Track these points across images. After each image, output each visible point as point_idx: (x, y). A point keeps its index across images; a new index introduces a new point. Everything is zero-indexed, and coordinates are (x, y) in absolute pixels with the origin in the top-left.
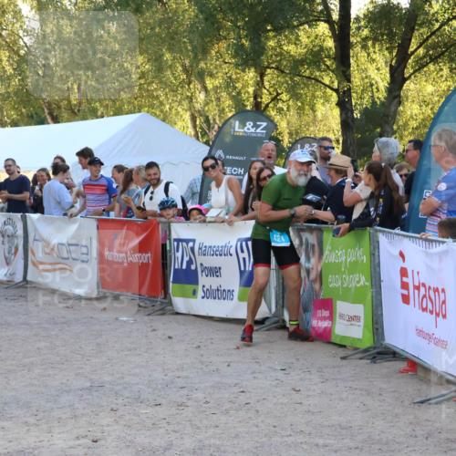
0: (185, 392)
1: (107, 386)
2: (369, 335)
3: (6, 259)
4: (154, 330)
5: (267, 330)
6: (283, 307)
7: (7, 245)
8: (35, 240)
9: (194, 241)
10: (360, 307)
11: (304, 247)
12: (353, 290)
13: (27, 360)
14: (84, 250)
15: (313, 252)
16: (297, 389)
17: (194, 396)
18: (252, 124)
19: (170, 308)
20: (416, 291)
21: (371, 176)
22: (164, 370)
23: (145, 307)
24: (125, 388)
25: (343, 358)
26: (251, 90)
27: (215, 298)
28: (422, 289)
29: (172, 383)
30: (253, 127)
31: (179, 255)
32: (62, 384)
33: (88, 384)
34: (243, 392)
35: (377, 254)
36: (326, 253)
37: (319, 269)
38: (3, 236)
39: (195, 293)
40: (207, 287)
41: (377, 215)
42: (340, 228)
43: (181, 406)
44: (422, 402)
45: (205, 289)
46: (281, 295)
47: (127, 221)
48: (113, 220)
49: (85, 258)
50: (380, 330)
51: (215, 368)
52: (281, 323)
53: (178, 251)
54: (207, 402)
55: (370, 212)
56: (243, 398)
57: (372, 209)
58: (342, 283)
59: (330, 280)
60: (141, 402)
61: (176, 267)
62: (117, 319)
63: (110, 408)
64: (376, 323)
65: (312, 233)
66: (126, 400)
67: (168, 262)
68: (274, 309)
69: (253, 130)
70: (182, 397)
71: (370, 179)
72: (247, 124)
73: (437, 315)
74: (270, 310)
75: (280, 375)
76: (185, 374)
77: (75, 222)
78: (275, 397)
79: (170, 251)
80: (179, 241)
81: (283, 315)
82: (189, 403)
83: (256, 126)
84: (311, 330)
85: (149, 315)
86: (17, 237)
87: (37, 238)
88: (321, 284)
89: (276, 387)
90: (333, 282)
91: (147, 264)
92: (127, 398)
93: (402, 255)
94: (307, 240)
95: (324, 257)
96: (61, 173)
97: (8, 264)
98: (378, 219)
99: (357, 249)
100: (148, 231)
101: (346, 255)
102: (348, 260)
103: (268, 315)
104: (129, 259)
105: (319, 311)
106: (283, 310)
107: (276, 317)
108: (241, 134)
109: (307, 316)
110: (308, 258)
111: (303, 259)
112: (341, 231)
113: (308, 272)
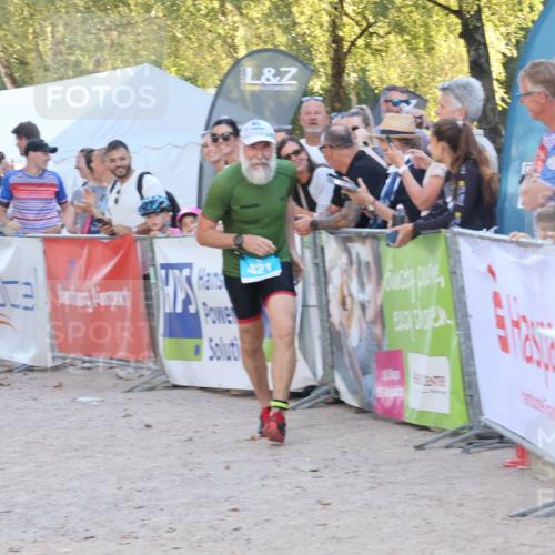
0: (141, 514)
1: (17, 511)
2: (460, 408)
4: (128, 415)
6: (332, 367)
9: (189, 265)
10: (443, 361)
11: (355, 266)
12: (429, 336)
14: (27, 290)
15: (369, 274)
16: (326, 502)
17: (154, 520)
18: (273, 71)
19: (163, 378)
20: (516, 330)
21: (444, 144)
22: (119, 479)
23: (127, 379)
24: (46, 512)
25: (419, 447)
27: (229, 358)
28: (523, 325)
29: (127, 500)
30: (275, 76)
31: (170, 290)
34: (235, 510)
35: (458, 272)
36: (387, 275)
37: (379, 302)
39: (197, 350)
40: (216, 341)
41: (457, 208)
42: (397, 233)
43: (126, 538)
44: (523, 515)
45: (213, 344)
46: (329, 349)
47: (87, 240)
48: (66, 239)
49: (29, 303)
50: (476, 398)
51: (202, 472)
52: (333, 395)
54: (171, 530)
55: (446, 204)
56: (233, 521)
57: (449, 199)
58: (415, 324)
59: (396, 320)
60: (63, 535)
61: (168, 311)
62: (74, 400)
63: (8, 547)
64: (470, 387)
65: (364, 243)
66: (40, 533)
67: (155, 302)
68: (320, 372)
69: (275, 81)
70: (131, 523)
71: (443, 150)
72: (266, 70)
73: (547, 367)
74: (314, 374)
75: (307, 479)
76: (151, 485)
77: (8, 245)
78: (285, 515)
79: (156, 284)
80: (167, 267)
81: (333, 381)
82: (142, 533)
83: (279, 74)
84: (375, 403)
85: (129, 391)
88: (383, 327)
89: (292, 498)
90: (400, 322)
91: (124, 308)
92: (43, 529)
93: (491, 271)
94: (358, 255)
95: (384, 283)
98: (458, 215)
99: (430, 265)
100: (120, 254)
101: (415, 277)
102: (420, 285)
103: (312, 383)
104: (96, 301)
105: (384, 372)
106: (333, 374)
107: (325, 385)
108: (257, 88)
109: (368, 380)
110: (362, 285)
111: (354, 286)
112: (400, 237)
113: (363, 307)
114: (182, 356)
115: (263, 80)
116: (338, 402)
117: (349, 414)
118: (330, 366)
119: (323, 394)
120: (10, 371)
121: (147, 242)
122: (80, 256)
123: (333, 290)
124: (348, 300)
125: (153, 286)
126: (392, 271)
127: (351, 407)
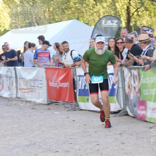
0: (71, 145)
1: (37, 144)
3: (9, 87)
4: (68, 118)
5: (119, 116)
6: (126, 105)
7: (9, 82)
8: (20, 78)
11: (133, 77)
12: (153, 97)
13: (6, 133)
14: (41, 82)
16: (123, 143)
17: (75, 147)
18: (110, 21)
19: (78, 107)
22: (65, 135)
23: (68, 108)
24: (45, 144)
25: (150, 128)
26: (125, 7)
29: (67, 141)
30: (111, 23)
31: (80, 83)
32: (17, 143)
33: (29, 143)
34: (98, 145)
36: (142, 79)
37: (139, 87)
38: (7, 77)
39: (88, 100)
42: (145, 67)
43: (67, 152)
46: (125, 100)
47: (57, 68)
48: (52, 68)
51: (89, 134)
52: (126, 113)
53: (80, 81)
54: (80, 150)
56: (97, 148)
58: (149, 93)
59: (144, 92)
60: (49, 151)
61: (80, 89)
63: (34, 154)
65: (135, 70)
67: (76, 86)
68: (122, 106)
69: (111, 24)
70: (69, 148)
75: (118, 136)
76: (74, 137)
77: (35, 70)
78: (112, 146)
79: (77, 81)
80: (80, 76)
81: (126, 109)
82: (72, 151)
83: (112, 22)
84: (137, 115)
85: (68, 111)
86: (12, 77)
87: (21, 78)
88: (140, 94)
89: (114, 142)
91: (67, 88)
92: (44, 149)
94: (133, 74)
95: (141, 81)
96: (32, 47)
97: (9, 90)
99: (154, 77)
100: (67, 72)
101: (150, 80)
102: (151, 82)
103: (120, 109)
104: (59, 86)
105: (140, 106)
106: (126, 107)
107: (124, 110)
108: (106, 26)
109: (136, 109)
110: (134, 82)
111: (132, 82)
112: (146, 68)
113: (135, 88)
114: (84, 101)
115: (108, 24)
116: (127, 115)
117: (130, 118)
118: (125, 105)
119: (123, 112)
120: (36, 105)
121: (74, 69)
122: (55, 73)
123: (126, 83)
124: (131, 86)
125: (76, 82)
126: (143, 78)
127: (131, 116)
